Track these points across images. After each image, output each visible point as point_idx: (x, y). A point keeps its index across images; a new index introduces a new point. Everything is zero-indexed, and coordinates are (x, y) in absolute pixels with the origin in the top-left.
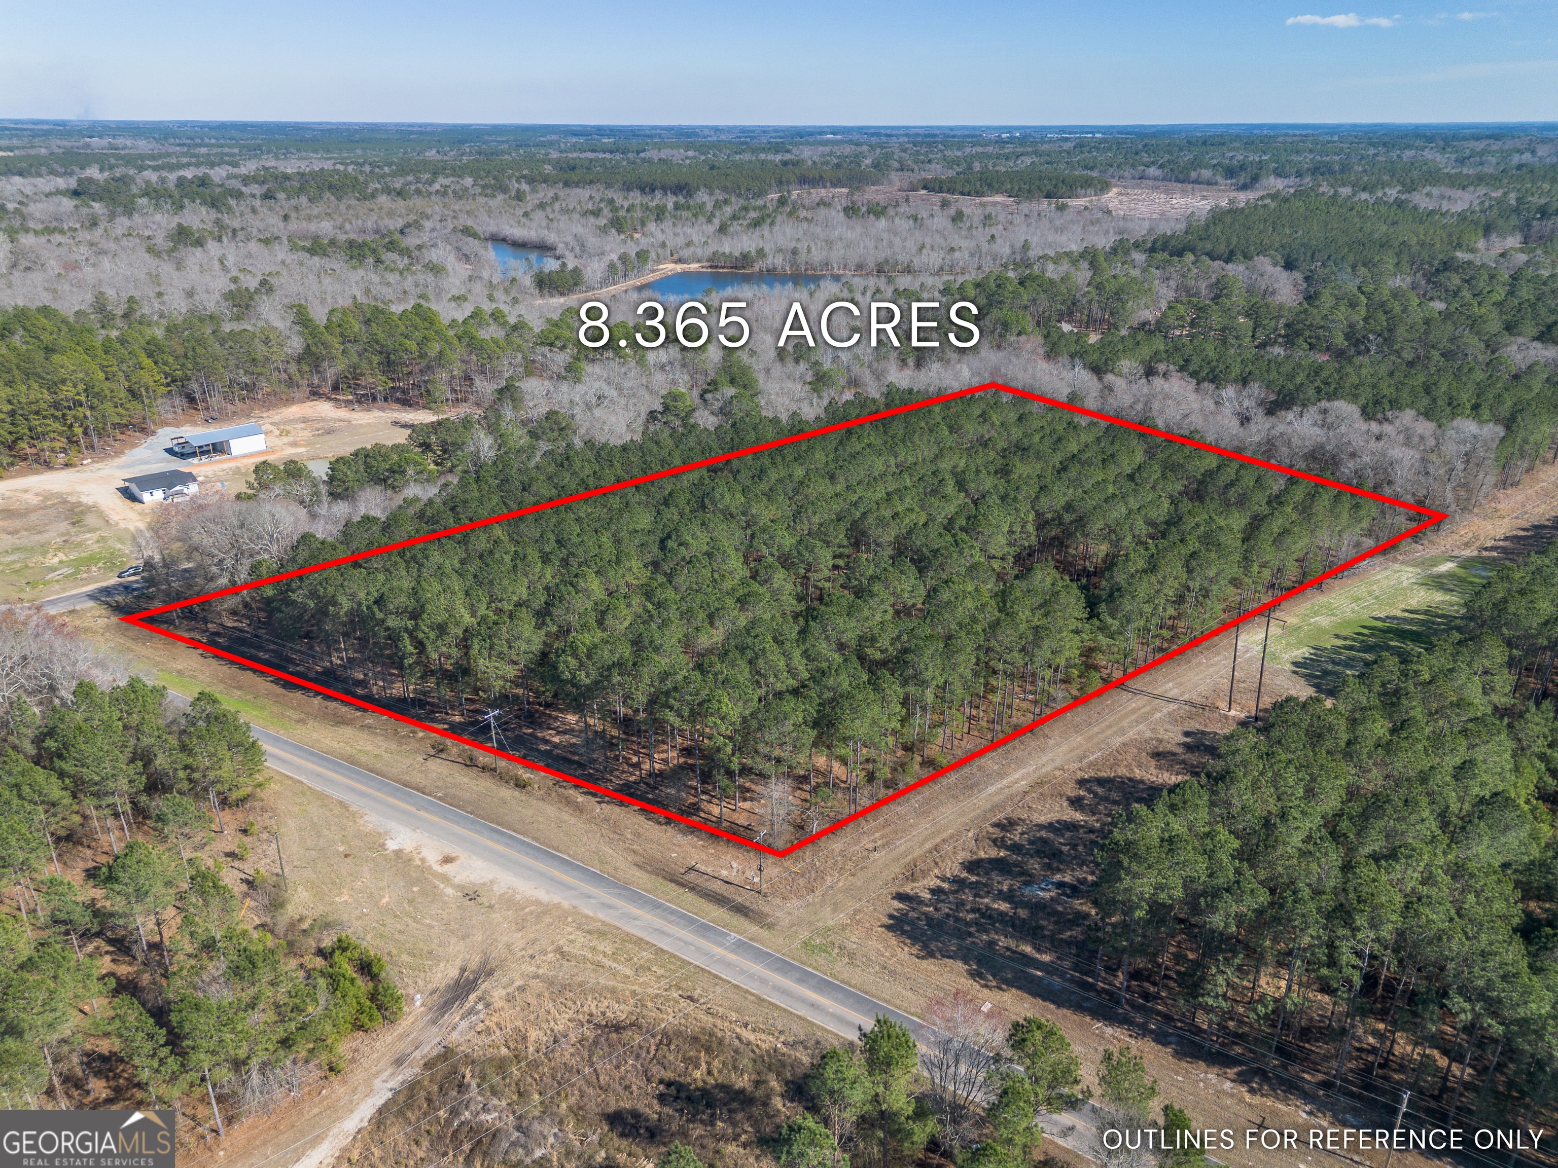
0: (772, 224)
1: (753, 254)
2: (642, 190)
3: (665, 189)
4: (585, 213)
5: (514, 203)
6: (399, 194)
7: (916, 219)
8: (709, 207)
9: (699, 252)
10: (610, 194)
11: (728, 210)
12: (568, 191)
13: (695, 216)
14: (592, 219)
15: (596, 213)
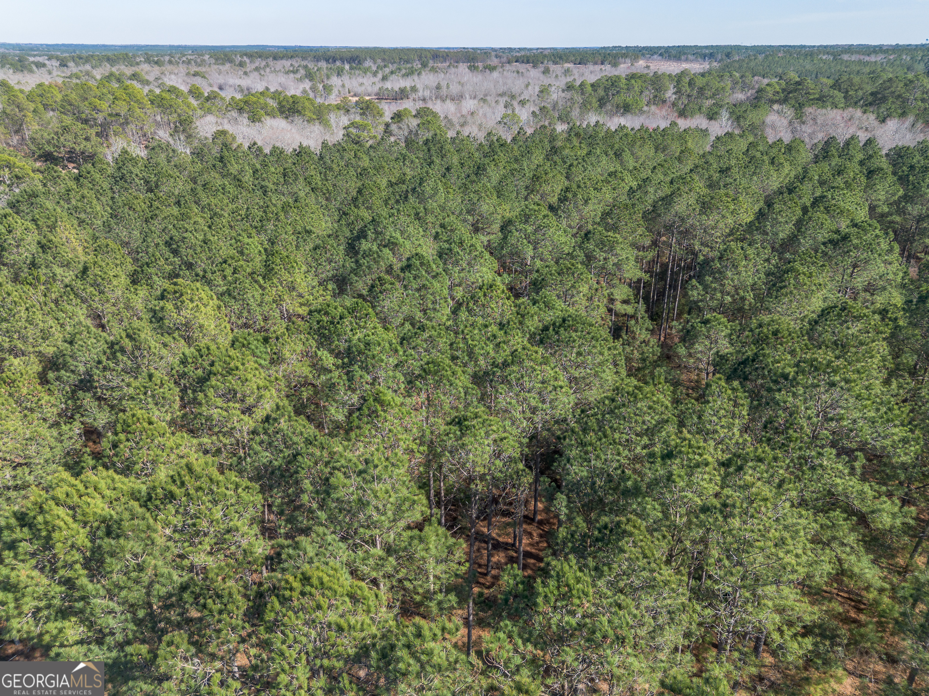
0: (419, 74)
1: (408, 88)
2: (327, 61)
3: (342, 60)
4: (287, 73)
5: (238, 68)
6: (156, 63)
7: (518, 72)
8: (374, 68)
9: (370, 89)
10: (304, 63)
11: (387, 70)
12: (275, 62)
13: (365, 73)
14: (292, 75)
15: (295, 72)
